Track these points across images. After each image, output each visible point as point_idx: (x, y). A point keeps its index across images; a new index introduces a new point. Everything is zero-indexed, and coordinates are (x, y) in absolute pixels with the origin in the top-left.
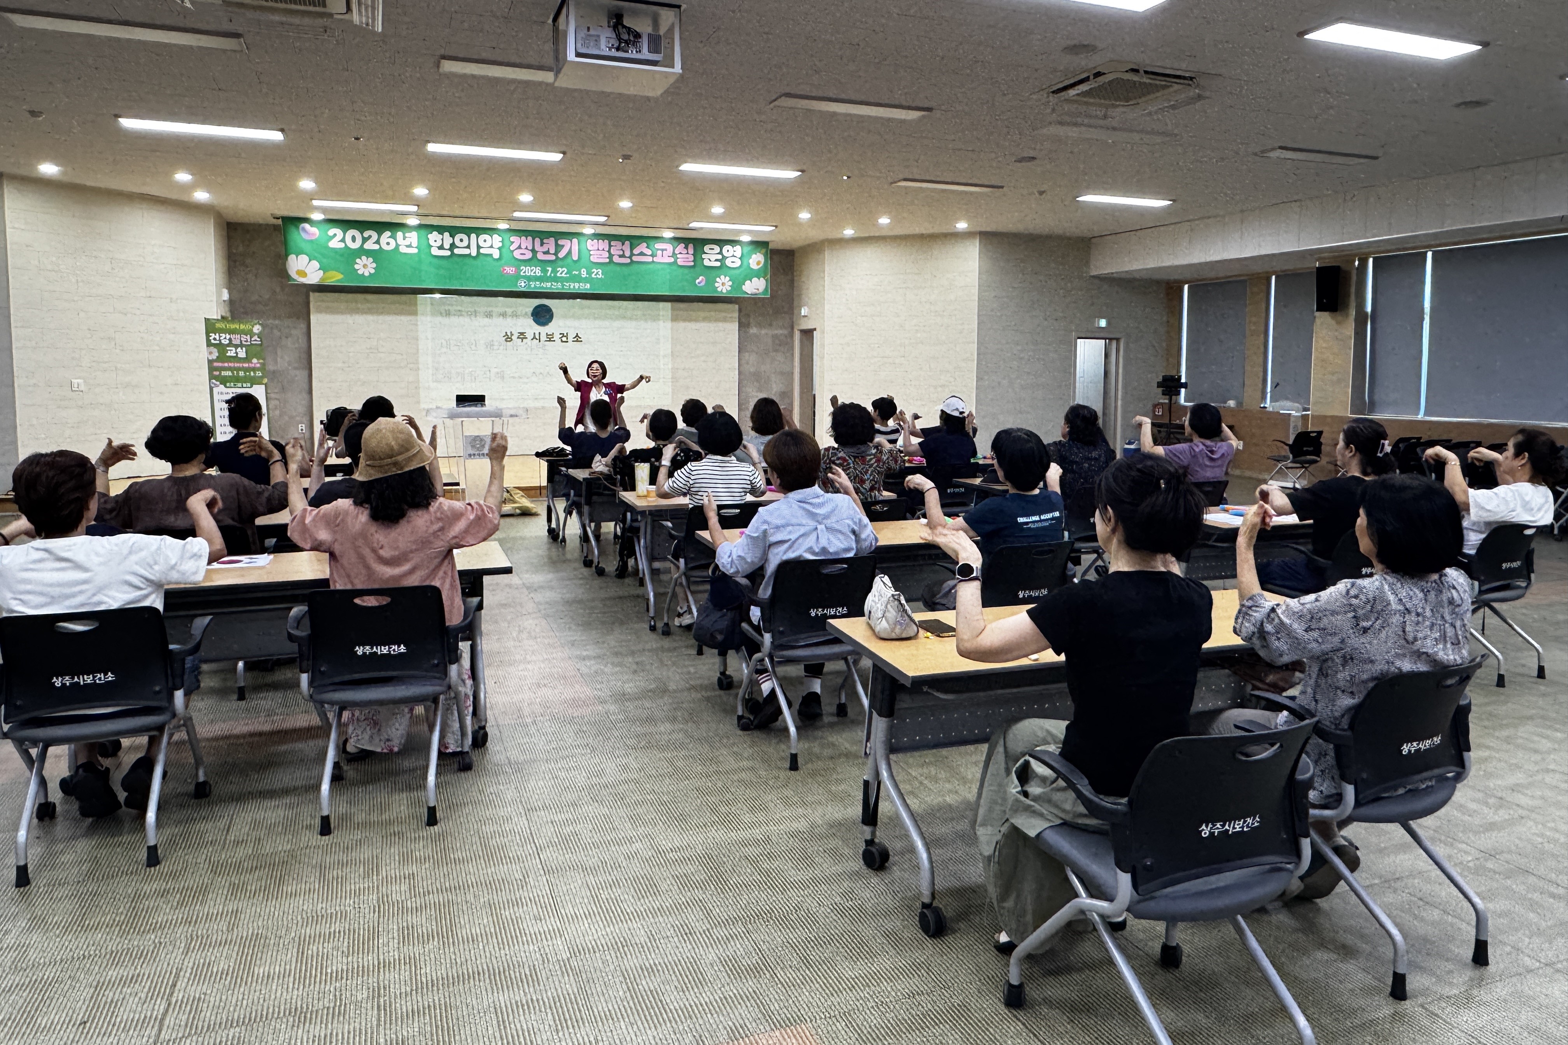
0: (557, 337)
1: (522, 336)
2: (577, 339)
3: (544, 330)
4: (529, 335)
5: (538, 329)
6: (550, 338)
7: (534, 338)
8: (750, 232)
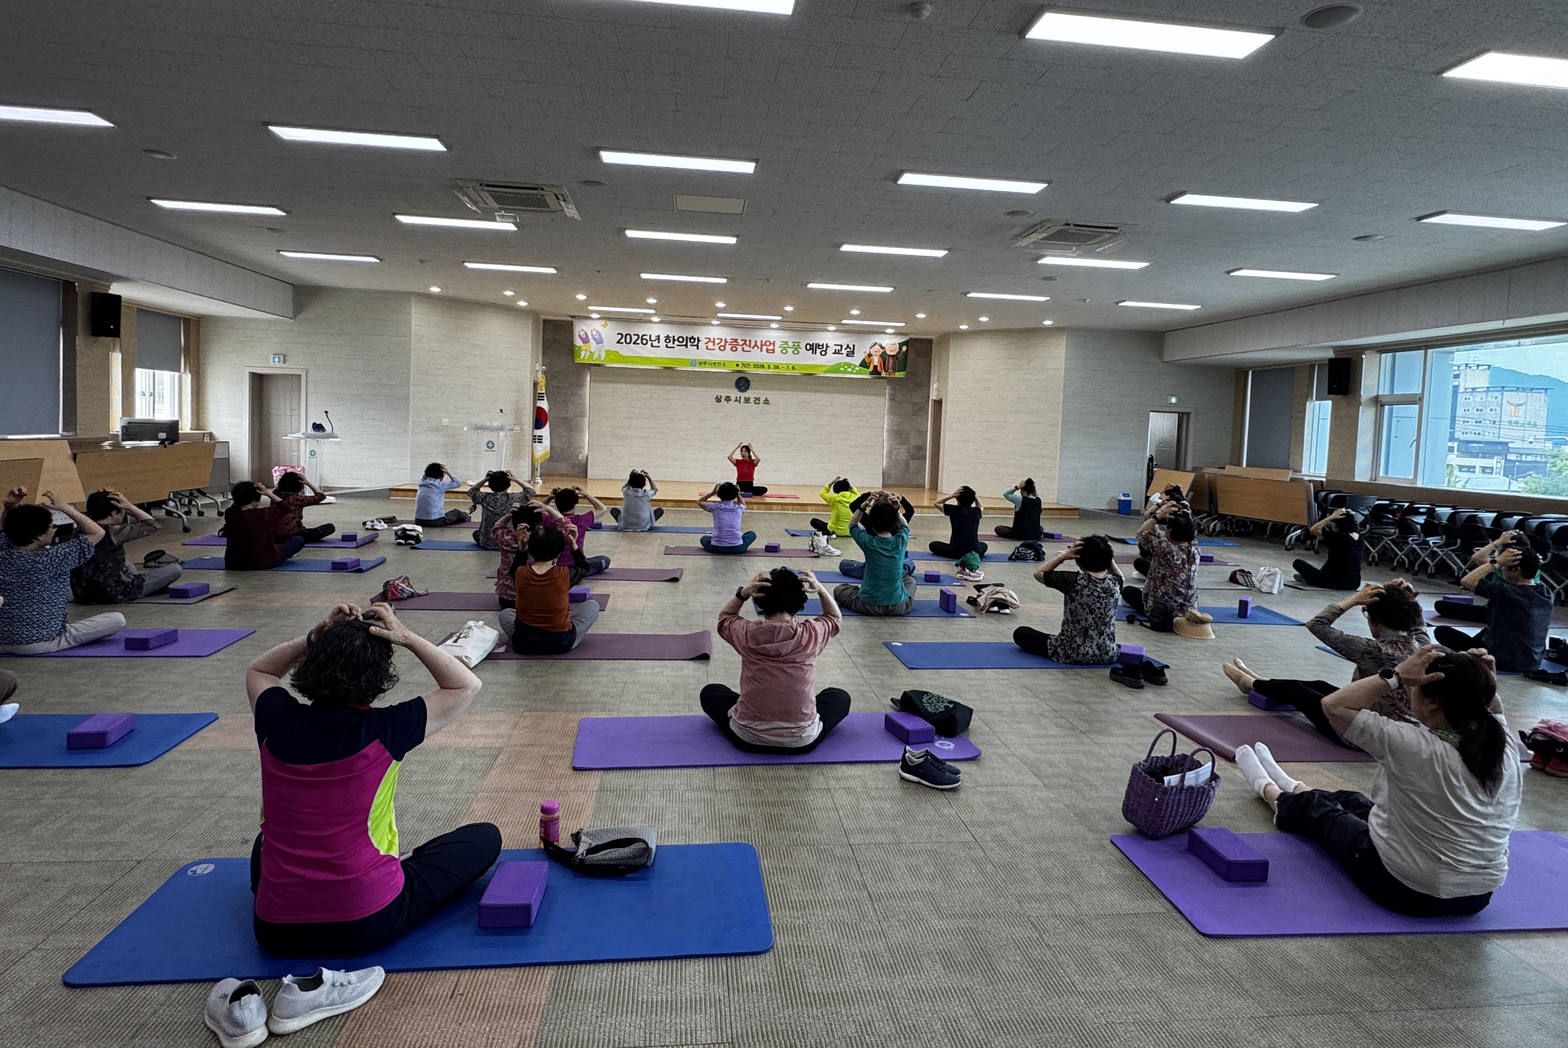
0: (752, 400)
1: (728, 399)
2: (766, 402)
3: (743, 395)
4: (733, 399)
5: (739, 394)
6: (747, 400)
7: (736, 400)
8: (892, 327)
